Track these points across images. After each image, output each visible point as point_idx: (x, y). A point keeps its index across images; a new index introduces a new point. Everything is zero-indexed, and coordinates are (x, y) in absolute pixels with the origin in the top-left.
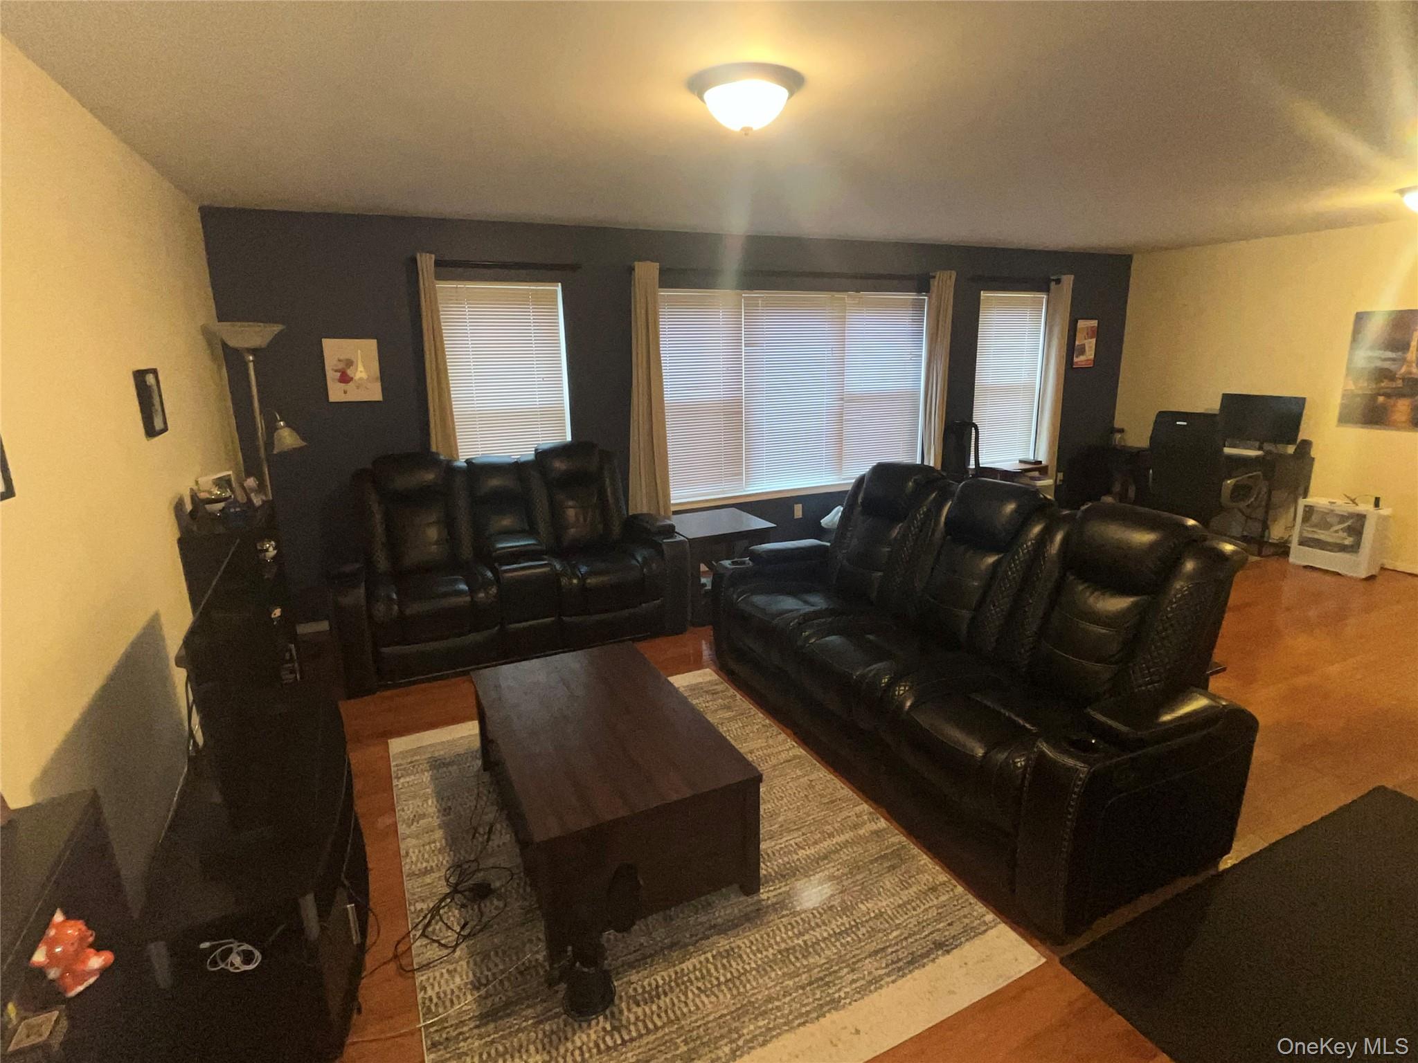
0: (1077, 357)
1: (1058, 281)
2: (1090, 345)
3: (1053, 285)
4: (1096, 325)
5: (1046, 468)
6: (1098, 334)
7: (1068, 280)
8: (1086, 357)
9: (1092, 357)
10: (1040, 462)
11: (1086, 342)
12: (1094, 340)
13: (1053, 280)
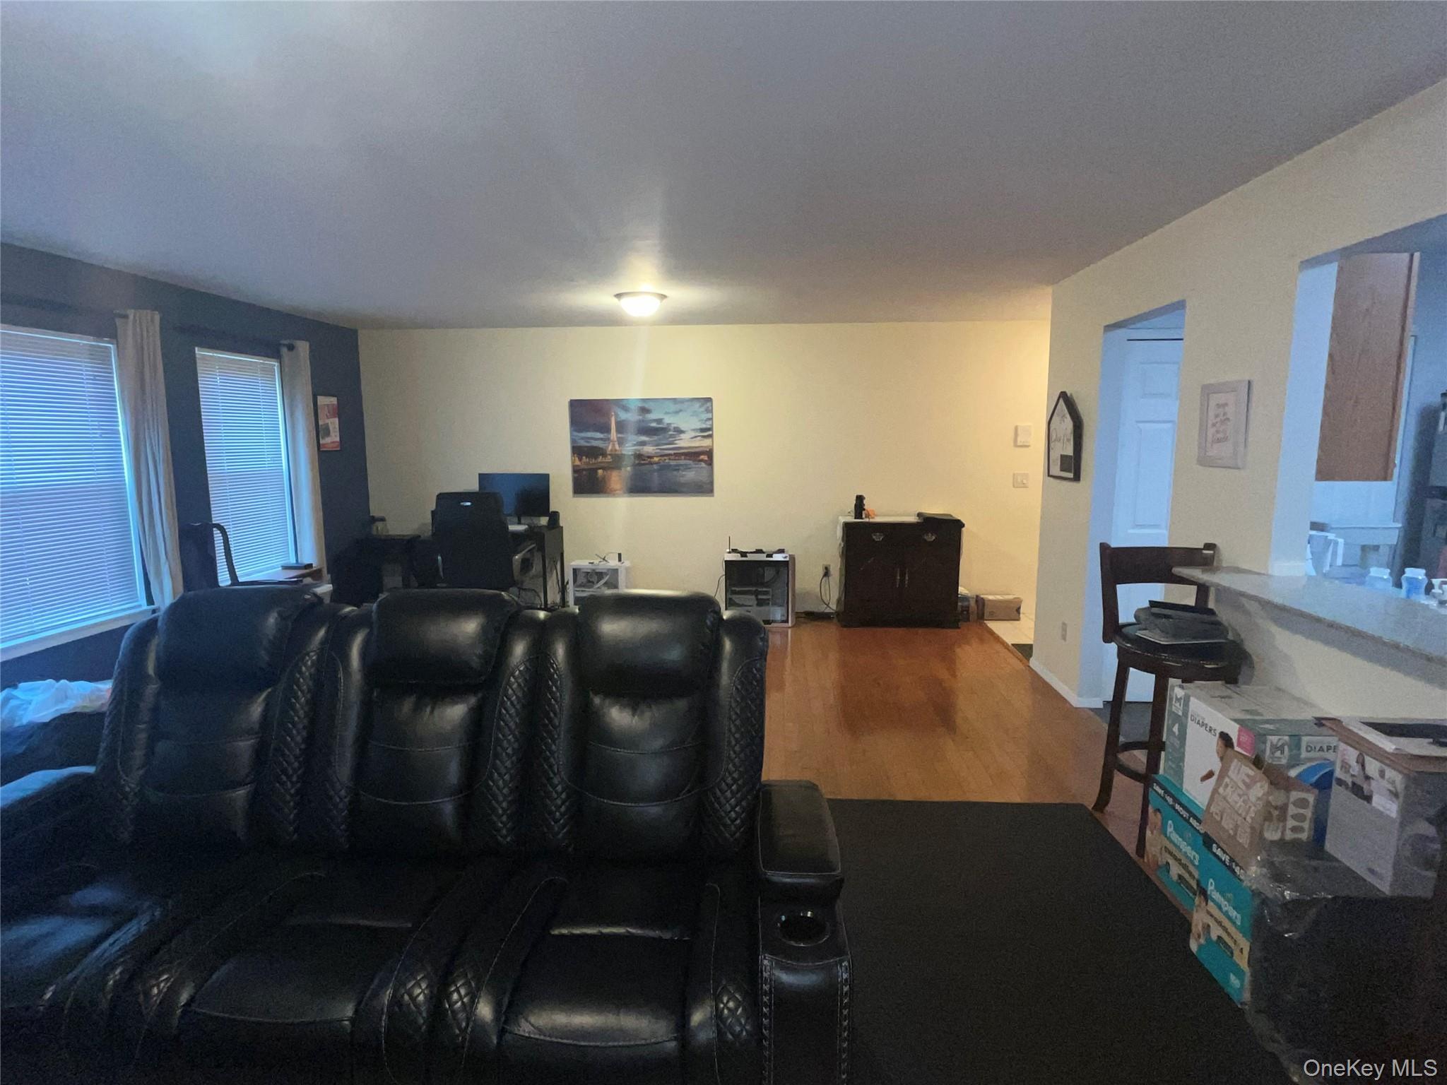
0: (323, 438)
1: (291, 348)
2: (334, 424)
3: (284, 350)
4: (336, 402)
5: (319, 571)
6: (339, 412)
7: (303, 347)
8: (332, 439)
9: (338, 439)
10: (310, 566)
11: (329, 421)
12: (336, 420)
13: (284, 345)
